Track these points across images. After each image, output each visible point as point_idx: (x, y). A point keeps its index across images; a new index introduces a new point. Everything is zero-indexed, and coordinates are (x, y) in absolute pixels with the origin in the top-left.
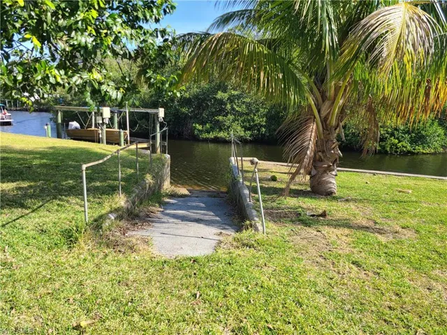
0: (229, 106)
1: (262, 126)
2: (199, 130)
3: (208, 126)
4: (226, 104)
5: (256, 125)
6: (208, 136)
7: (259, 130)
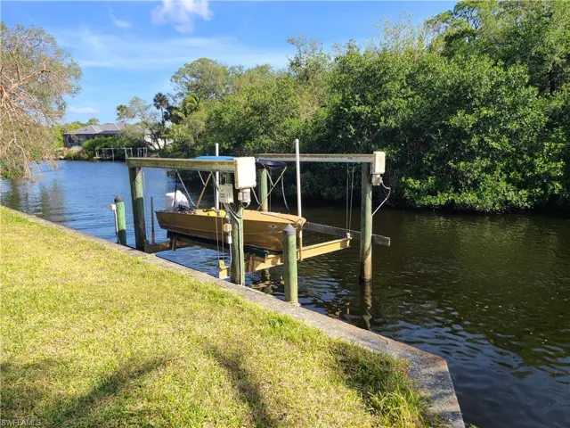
0: (475, 140)
1: (551, 179)
2: (413, 190)
3: (431, 180)
4: (469, 137)
5: (538, 177)
6: (433, 201)
7: (544, 187)
